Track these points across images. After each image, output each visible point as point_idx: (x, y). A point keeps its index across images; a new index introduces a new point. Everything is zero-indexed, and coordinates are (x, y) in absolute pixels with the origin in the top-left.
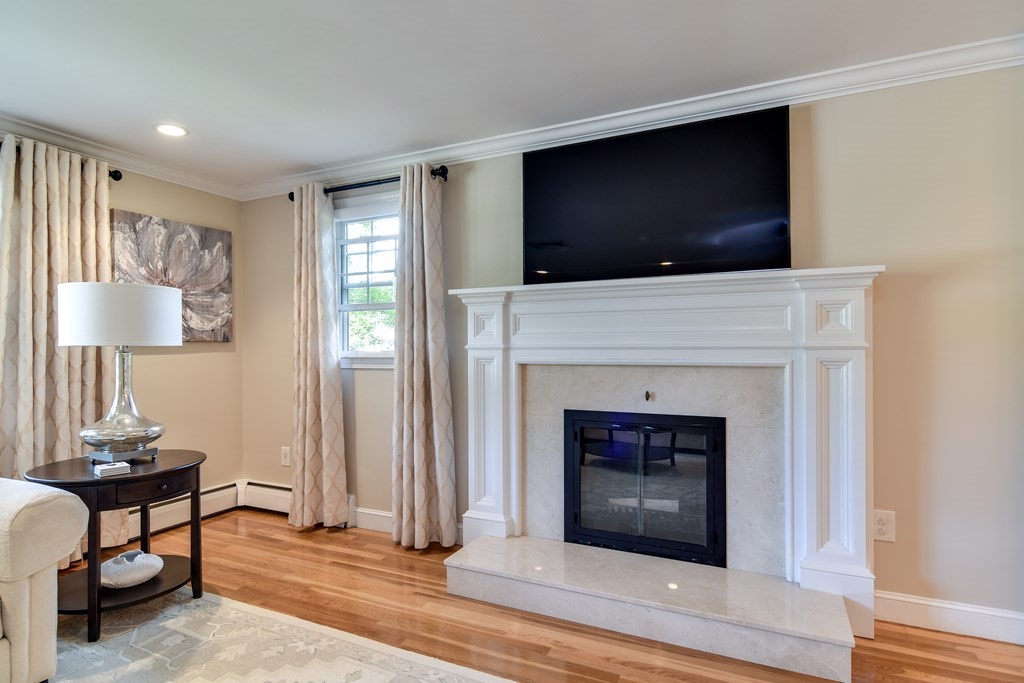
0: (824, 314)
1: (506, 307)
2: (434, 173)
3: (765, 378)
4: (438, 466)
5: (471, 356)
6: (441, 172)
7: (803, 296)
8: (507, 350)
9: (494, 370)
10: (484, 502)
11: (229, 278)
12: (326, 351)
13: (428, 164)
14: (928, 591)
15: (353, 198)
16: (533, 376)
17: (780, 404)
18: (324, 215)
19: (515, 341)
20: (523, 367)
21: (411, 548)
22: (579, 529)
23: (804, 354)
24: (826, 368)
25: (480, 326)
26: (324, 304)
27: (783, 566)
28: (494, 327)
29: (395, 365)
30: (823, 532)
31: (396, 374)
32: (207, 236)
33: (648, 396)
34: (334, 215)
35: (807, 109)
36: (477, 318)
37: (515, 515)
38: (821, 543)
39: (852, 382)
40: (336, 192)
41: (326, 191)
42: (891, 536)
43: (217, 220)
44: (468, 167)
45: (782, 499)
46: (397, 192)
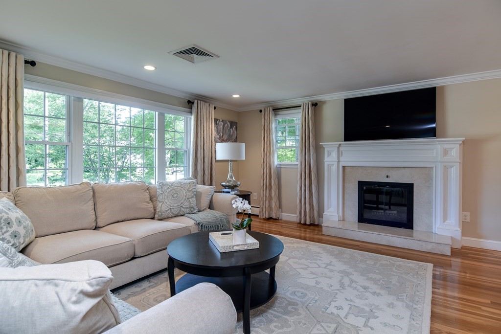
0: (446, 152)
1: (338, 148)
2: (313, 105)
3: (427, 171)
4: (314, 198)
5: (326, 164)
6: (315, 105)
7: (439, 146)
8: (339, 162)
9: (334, 168)
10: (330, 210)
11: (237, 137)
12: (273, 162)
13: (311, 101)
14: (480, 237)
15: (281, 112)
16: (347, 170)
17: (432, 180)
18: (273, 118)
19: (341, 159)
20: (344, 167)
21: (305, 224)
22: (362, 219)
23: (440, 164)
24: (446, 168)
25: (329, 155)
26: (273, 146)
27: (432, 229)
28: (334, 155)
29: (299, 166)
30: (445, 218)
31: (299, 170)
32: (233, 124)
33: (387, 177)
34: (275, 117)
35: (442, 88)
36: (328, 151)
37: (341, 214)
38: (444, 222)
39: (455, 173)
40: (276, 110)
41: (273, 110)
42: (468, 220)
43: (234, 119)
44: (324, 102)
45: (432, 208)
46: (300, 110)
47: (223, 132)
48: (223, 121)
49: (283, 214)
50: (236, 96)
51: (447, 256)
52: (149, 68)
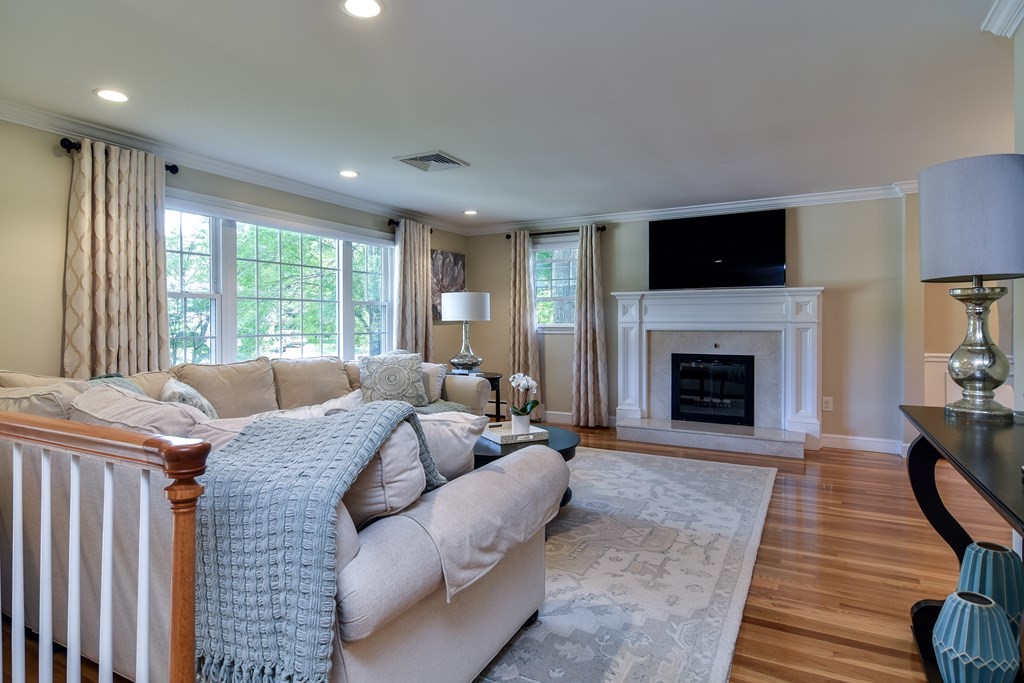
0: (799, 307)
1: (640, 301)
2: (598, 229)
3: (772, 337)
4: (601, 384)
5: (620, 327)
6: (602, 229)
7: (790, 299)
8: (641, 323)
9: (634, 333)
10: (627, 401)
11: (464, 282)
12: (532, 324)
13: (595, 223)
14: (847, 432)
15: (543, 240)
16: (654, 337)
17: (779, 348)
18: (530, 249)
19: (645, 318)
20: (649, 332)
21: (586, 427)
22: (677, 414)
23: (790, 325)
24: (800, 332)
25: (625, 311)
26: (530, 297)
27: (781, 423)
28: (634, 312)
29: (575, 331)
30: (798, 407)
31: (576, 337)
32: (458, 258)
33: (716, 346)
34: (533, 248)
35: (794, 210)
36: (624, 306)
37: (645, 408)
38: (797, 411)
39: (811, 338)
40: (536, 235)
41: (531, 235)
42: (831, 408)
43: (460, 250)
44: (616, 225)
45: (781, 393)
46: (577, 237)
47: (442, 273)
48: (442, 253)
49: (548, 412)
50: (471, 213)
51: (799, 459)
52: (349, 174)
